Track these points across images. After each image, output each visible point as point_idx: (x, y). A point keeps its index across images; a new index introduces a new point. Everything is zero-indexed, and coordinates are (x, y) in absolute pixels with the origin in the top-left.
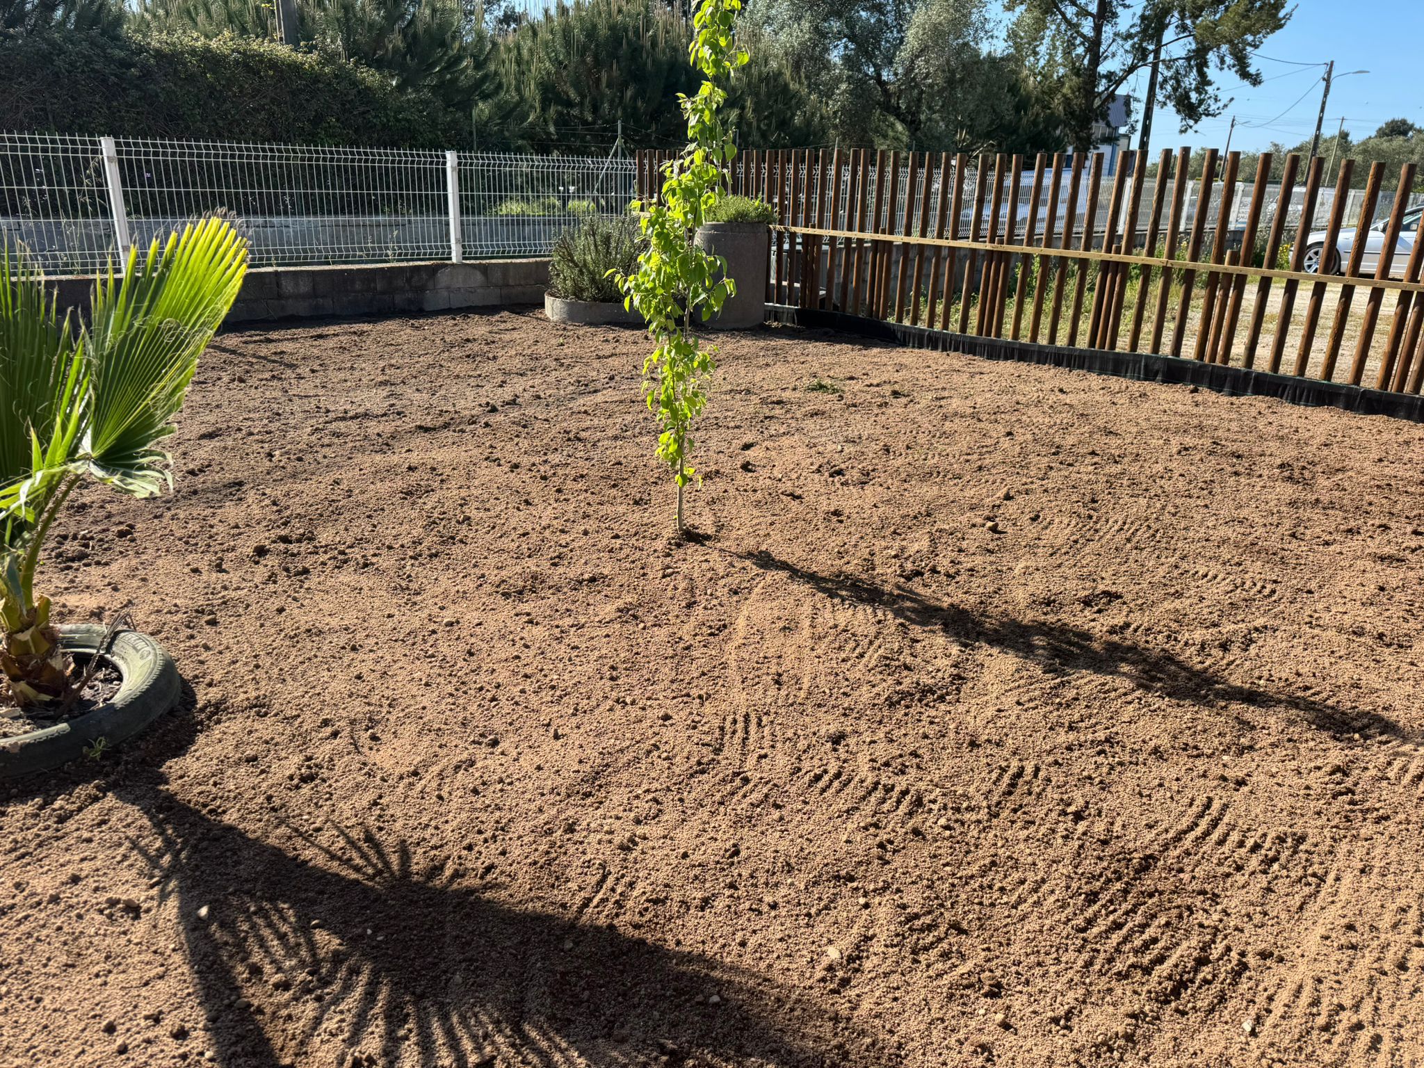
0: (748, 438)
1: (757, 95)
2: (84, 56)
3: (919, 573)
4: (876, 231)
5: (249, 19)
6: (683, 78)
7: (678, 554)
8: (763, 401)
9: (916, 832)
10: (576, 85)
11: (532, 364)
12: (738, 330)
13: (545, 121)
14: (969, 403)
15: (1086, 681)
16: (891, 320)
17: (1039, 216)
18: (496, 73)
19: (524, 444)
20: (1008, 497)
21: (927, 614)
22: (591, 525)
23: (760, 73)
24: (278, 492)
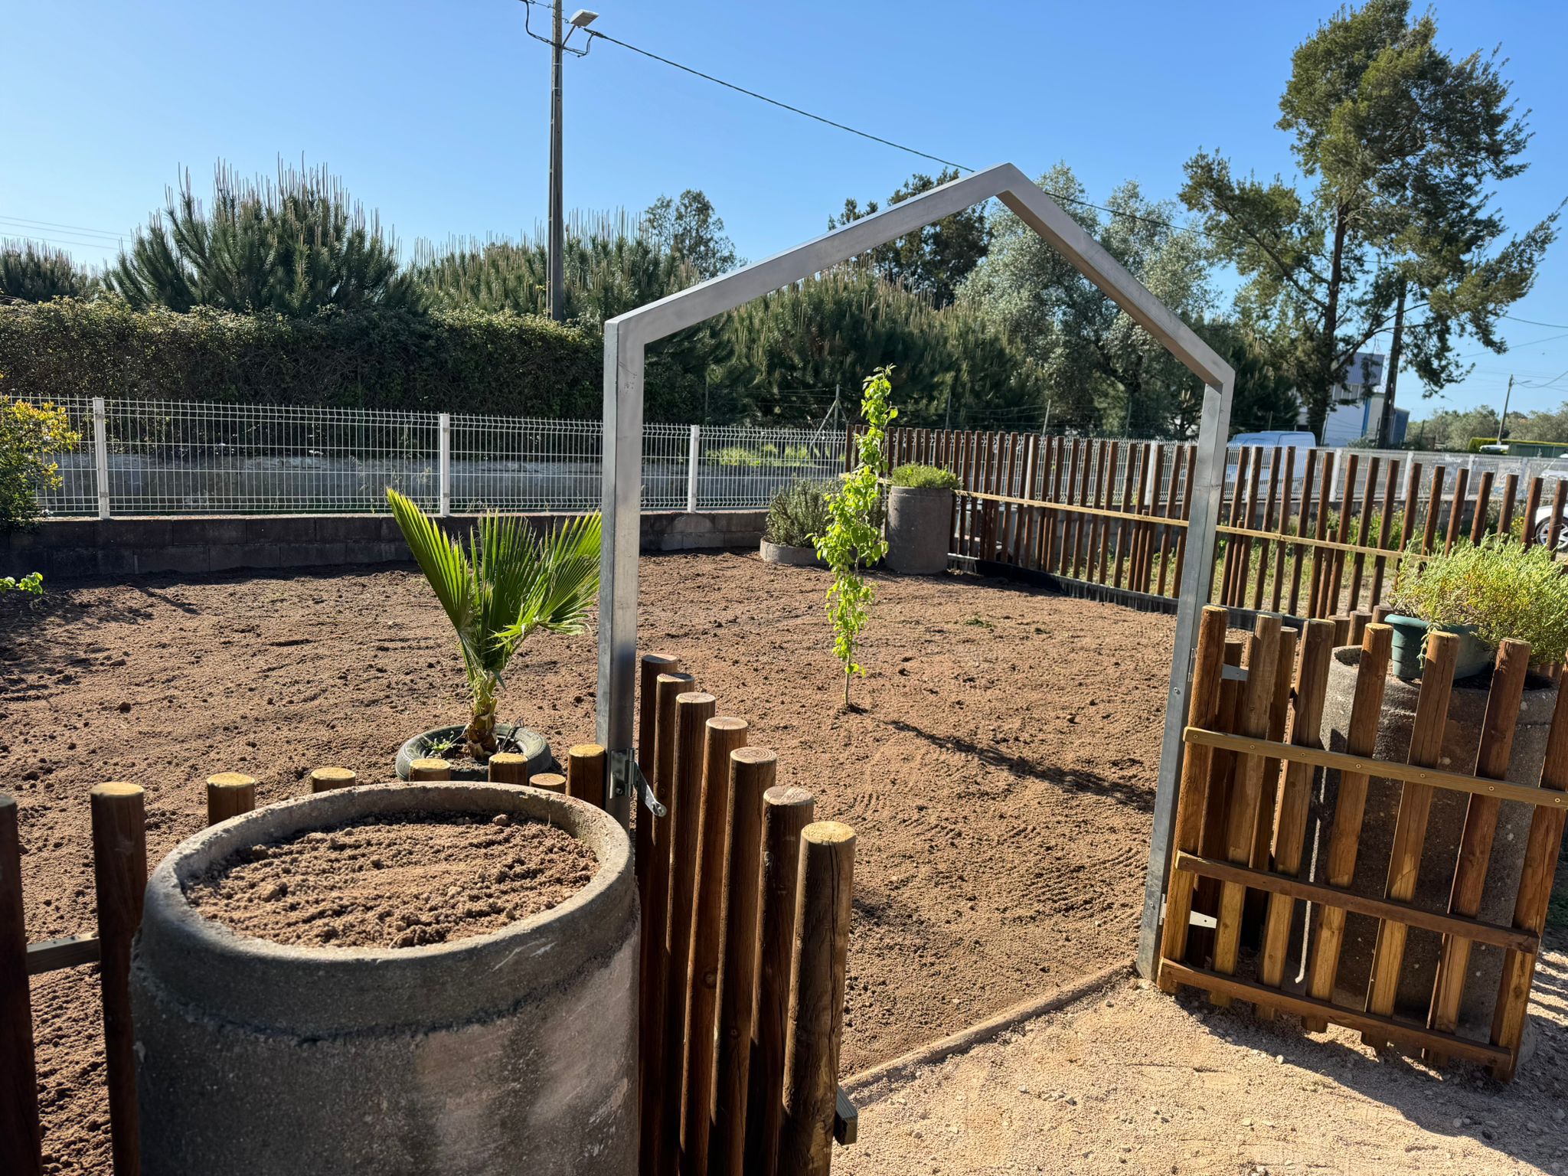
0: (908, 655)
1: (973, 358)
2: (393, 330)
3: (1005, 740)
4: (1044, 500)
5: (522, 295)
6: (900, 347)
7: (843, 718)
8: (928, 630)
9: (952, 844)
10: (801, 352)
11: (749, 594)
12: (923, 575)
13: (770, 383)
14: (1099, 641)
15: (1088, 798)
16: (1058, 574)
17: (1261, 478)
18: (729, 341)
19: (742, 649)
20: (1093, 703)
21: (1000, 760)
22: (787, 699)
23: (976, 340)
24: (581, 669)
